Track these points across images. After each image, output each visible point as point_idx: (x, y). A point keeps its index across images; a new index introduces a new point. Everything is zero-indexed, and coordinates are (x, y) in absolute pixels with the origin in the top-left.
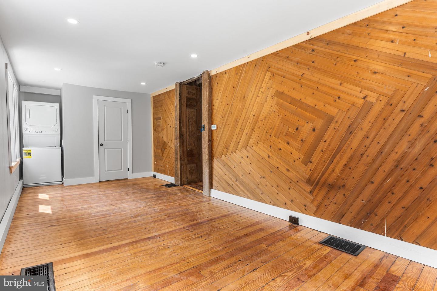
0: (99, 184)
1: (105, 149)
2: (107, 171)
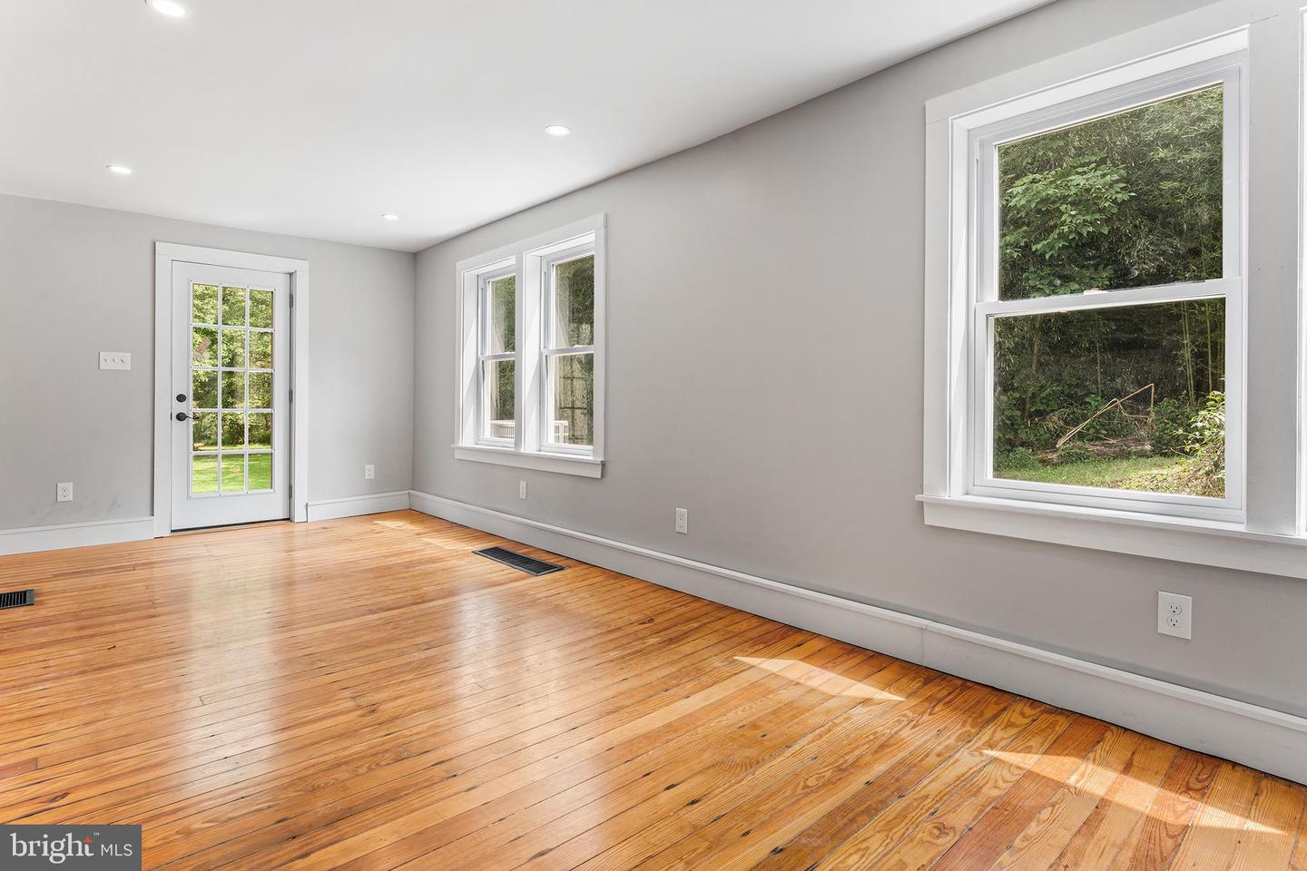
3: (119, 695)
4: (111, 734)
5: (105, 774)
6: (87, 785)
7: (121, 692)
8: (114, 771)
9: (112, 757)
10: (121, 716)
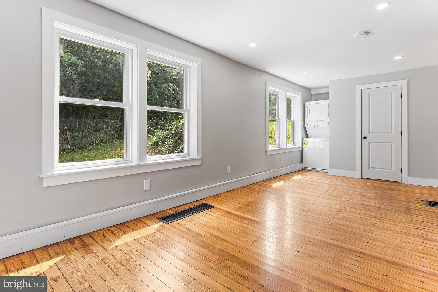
0: (361, 181)
1: (369, 143)
2: (371, 168)
3: (394, 247)
4: (402, 236)
5: (407, 228)
6: (412, 228)
7: (393, 248)
8: (404, 228)
9: (404, 231)
10: (397, 239)
